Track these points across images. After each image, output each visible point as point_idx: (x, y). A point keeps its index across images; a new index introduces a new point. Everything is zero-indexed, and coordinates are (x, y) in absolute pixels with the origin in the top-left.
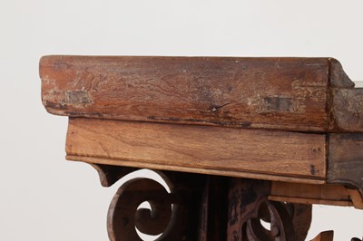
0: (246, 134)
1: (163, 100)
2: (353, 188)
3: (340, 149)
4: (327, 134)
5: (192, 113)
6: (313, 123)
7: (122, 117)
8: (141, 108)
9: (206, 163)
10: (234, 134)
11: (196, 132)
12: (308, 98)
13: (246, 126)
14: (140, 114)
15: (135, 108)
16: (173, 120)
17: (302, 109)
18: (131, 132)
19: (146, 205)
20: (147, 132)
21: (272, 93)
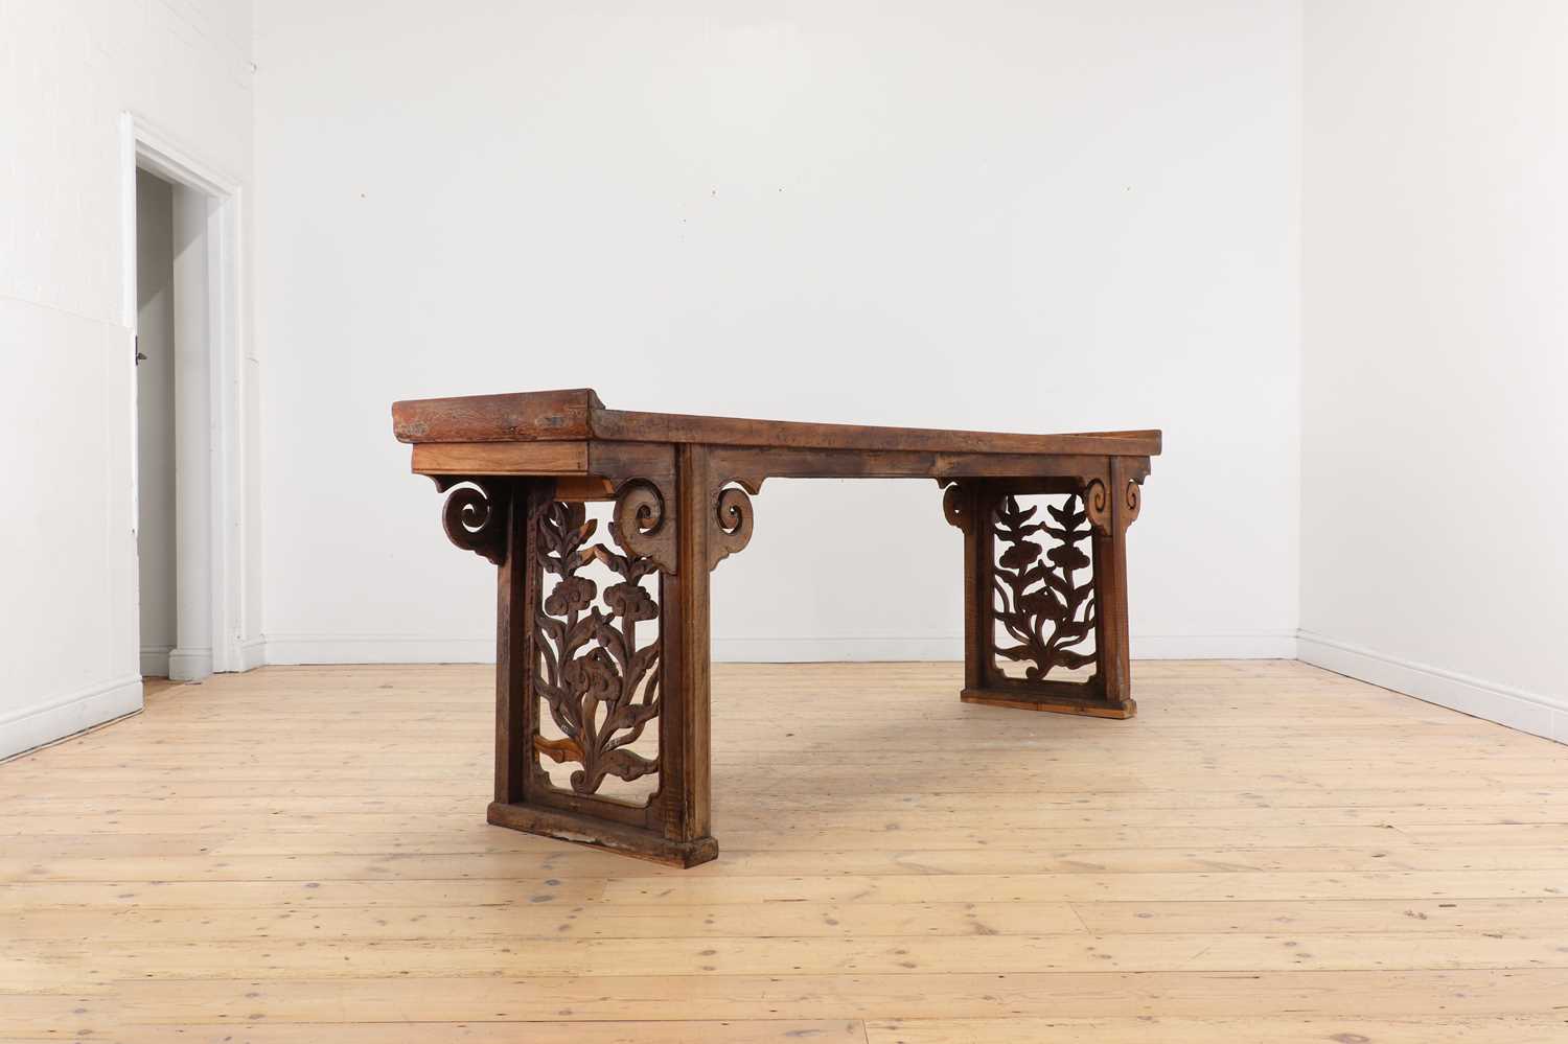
0: (534, 446)
1: (477, 425)
2: (606, 478)
3: (598, 451)
4: (588, 441)
5: (496, 433)
6: (578, 433)
7: (449, 440)
8: (462, 432)
9: (508, 468)
10: (526, 446)
11: (500, 447)
12: (575, 416)
13: (534, 440)
14: (461, 437)
15: (457, 433)
16: (485, 440)
17: (571, 423)
18: (456, 451)
19: (469, 507)
20: (466, 449)
21: (551, 415)
